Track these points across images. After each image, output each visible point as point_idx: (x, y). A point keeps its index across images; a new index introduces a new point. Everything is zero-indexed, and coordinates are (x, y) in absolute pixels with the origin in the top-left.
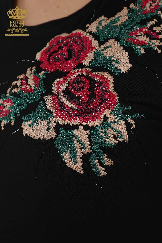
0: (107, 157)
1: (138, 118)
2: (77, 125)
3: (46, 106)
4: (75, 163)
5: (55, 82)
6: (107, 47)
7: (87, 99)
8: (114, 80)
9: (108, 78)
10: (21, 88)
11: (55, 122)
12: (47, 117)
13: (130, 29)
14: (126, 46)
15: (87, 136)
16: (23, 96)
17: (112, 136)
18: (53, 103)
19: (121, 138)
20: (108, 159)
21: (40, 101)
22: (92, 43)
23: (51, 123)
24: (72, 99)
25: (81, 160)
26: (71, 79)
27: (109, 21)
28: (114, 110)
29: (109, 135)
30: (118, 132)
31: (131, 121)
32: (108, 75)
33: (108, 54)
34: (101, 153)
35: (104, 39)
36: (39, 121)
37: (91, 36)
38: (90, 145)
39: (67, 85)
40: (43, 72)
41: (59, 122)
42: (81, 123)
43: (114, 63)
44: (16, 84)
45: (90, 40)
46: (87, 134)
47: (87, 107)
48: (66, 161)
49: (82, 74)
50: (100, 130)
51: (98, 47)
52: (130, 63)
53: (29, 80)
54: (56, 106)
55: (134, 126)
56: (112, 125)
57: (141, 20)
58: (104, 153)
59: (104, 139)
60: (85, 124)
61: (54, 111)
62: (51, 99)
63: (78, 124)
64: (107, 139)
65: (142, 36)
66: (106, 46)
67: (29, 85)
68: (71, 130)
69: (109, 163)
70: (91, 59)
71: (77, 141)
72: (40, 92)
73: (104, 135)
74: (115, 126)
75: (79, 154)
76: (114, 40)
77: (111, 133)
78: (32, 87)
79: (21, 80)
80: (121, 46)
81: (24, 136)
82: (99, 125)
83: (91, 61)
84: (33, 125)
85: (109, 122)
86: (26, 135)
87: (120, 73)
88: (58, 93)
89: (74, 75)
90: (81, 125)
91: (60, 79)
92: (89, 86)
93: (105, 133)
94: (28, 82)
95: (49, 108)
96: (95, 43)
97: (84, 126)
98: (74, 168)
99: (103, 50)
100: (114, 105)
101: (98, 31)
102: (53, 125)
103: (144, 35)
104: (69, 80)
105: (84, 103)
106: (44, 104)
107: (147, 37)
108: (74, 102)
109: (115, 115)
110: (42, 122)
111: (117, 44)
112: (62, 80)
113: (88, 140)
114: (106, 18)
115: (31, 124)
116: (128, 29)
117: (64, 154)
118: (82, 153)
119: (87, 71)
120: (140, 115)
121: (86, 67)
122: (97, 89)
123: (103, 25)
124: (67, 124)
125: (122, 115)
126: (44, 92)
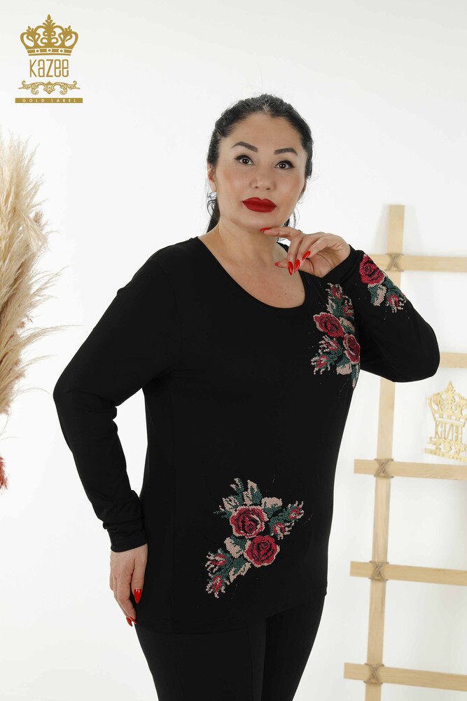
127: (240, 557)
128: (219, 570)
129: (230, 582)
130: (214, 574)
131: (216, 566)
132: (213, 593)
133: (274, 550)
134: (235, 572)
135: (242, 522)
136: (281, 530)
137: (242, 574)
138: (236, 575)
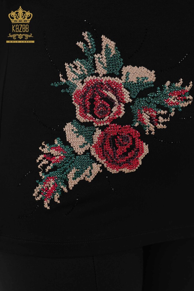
127: (85, 153)
128: (55, 168)
129: (68, 188)
130: (46, 173)
131: (50, 162)
132: (42, 201)
133: (138, 150)
134: (77, 175)
135: (90, 100)
136: (151, 119)
137: (87, 179)
138: (78, 179)
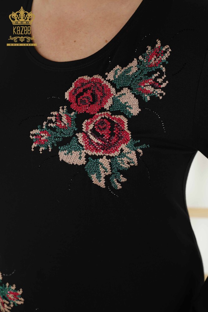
0: (122, 177)
1: (145, 147)
2: (101, 155)
3: (78, 141)
4: (100, 181)
5: (84, 123)
6: (123, 94)
7: (109, 136)
8: (128, 121)
9: (124, 120)
10: (56, 123)
11: (85, 153)
12: (79, 149)
13: (139, 80)
14: (136, 94)
15: (109, 163)
16: (59, 131)
17: (127, 162)
18: (83, 139)
19: (132, 163)
20: (123, 178)
21: (73, 136)
22: (111, 91)
23: (82, 154)
24: (98, 137)
25: (104, 179)
26: (96, 121)
27: (123, 70)
28: (128, 144)
29: (124, 162)
30: (130, 159)
31: (140, 151)
32: (124, 118)
33: (123, 100)
34: (119, 174)
35: (120, 87)
36: (73, 151)
37: (109, 84)
38: (110, 169)
39: (94, 125)
40: (73, 113)
41: (88, 153)
42: (105, 154)
43: (128, 108)
44: (51, 119)
45: (109, 87)
46: (109, 162)
47: (108, 142)
48: (93, 180)
49: (105, 117)
50: (118, 159)
51: (115, 94)
52: (139, 108)
53: (62, 118)
54: (86, 142)
55: (142, 153)
56: (127, 155)
57: (148, 72)
58: (120, 174)
59: (121, 164)
60: (107, 155)
61: (84, 145)
62: (82, 136)
63: (103, 155)
64: (123, 165)
65: (148, 87)
66: (121, 94)
67: (63, 122)
68: (97, 159)
69: (123, 180)
70: (110, 104)
71: (102, 167)
72: (72, 130)
73: (120, 162)
74: (129, 155)
75: (103, 175)
76: (127, 88)
77: (125, 160)
78: (65, 124)
79: (56, 117)
80: (133, 94)
81: (61, 160)
82: (117, 155)
83: (111, 106)
84: (68, 154)
85: (124, 153)
86: (62, 160)
87: (132, 116)
88: (87, 131)
89: (98, 118)
90: (104, 155)
91: (87, 120)
92: (110, 127)
93: (122, 160)
94: (62, 120)
95: (81, 143)
96: (113, 90)
97: (106, 156)
98: (99, 185)
99: (119, 97)
100: (128, 141)
101: (115, 80)
102: (83, 155)
103: (150, 85)
104: (95, 121)
105: (107, 139)
106: (77, 139)
107: (152, 87)
108: (99, 139)
109: (128, 148)
110: (75, 152)
111: (130, 92)
112: (89, 121)
113: (109, 166)
114: (120, 67)
115: (66, 153)
116: (137, 79)
117: (91, 175)
118: (105, 174)
119: (108, 114)
120: (146, 146)
121: (107, 111)
122: (116, 129)
123: (119, 74)
124: (95, 155)
125: (134, 147)
126: (76, 129)
